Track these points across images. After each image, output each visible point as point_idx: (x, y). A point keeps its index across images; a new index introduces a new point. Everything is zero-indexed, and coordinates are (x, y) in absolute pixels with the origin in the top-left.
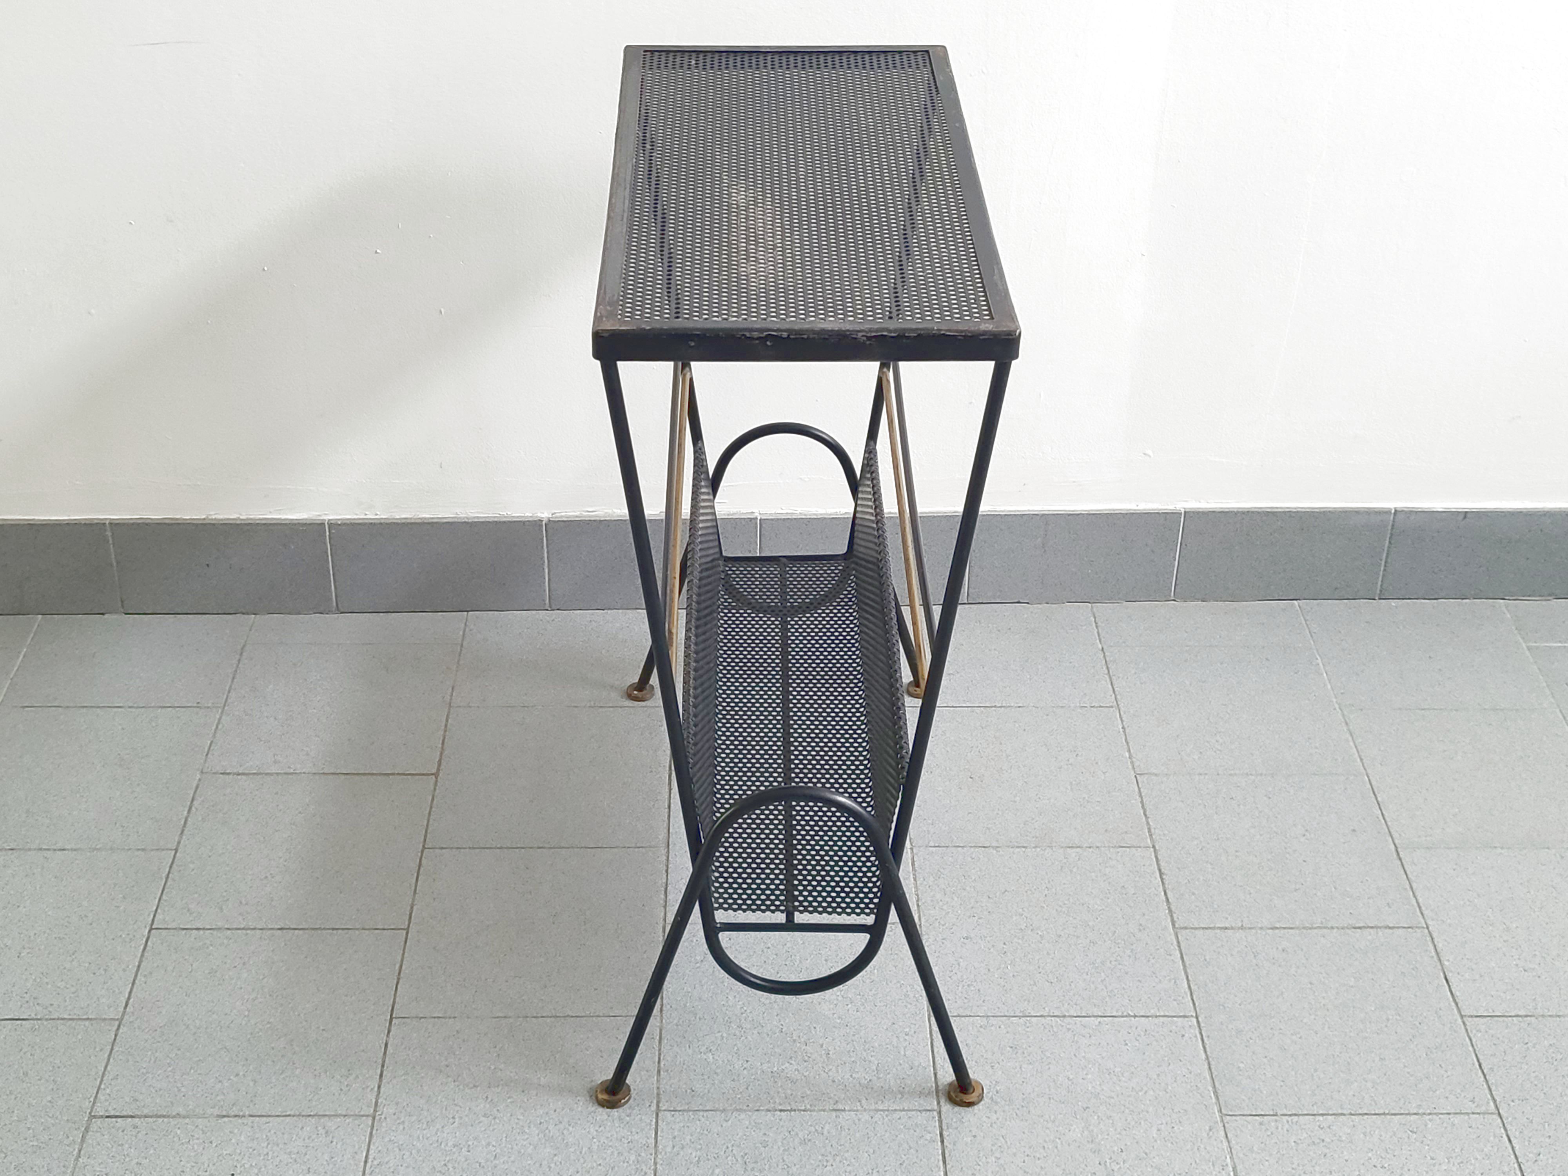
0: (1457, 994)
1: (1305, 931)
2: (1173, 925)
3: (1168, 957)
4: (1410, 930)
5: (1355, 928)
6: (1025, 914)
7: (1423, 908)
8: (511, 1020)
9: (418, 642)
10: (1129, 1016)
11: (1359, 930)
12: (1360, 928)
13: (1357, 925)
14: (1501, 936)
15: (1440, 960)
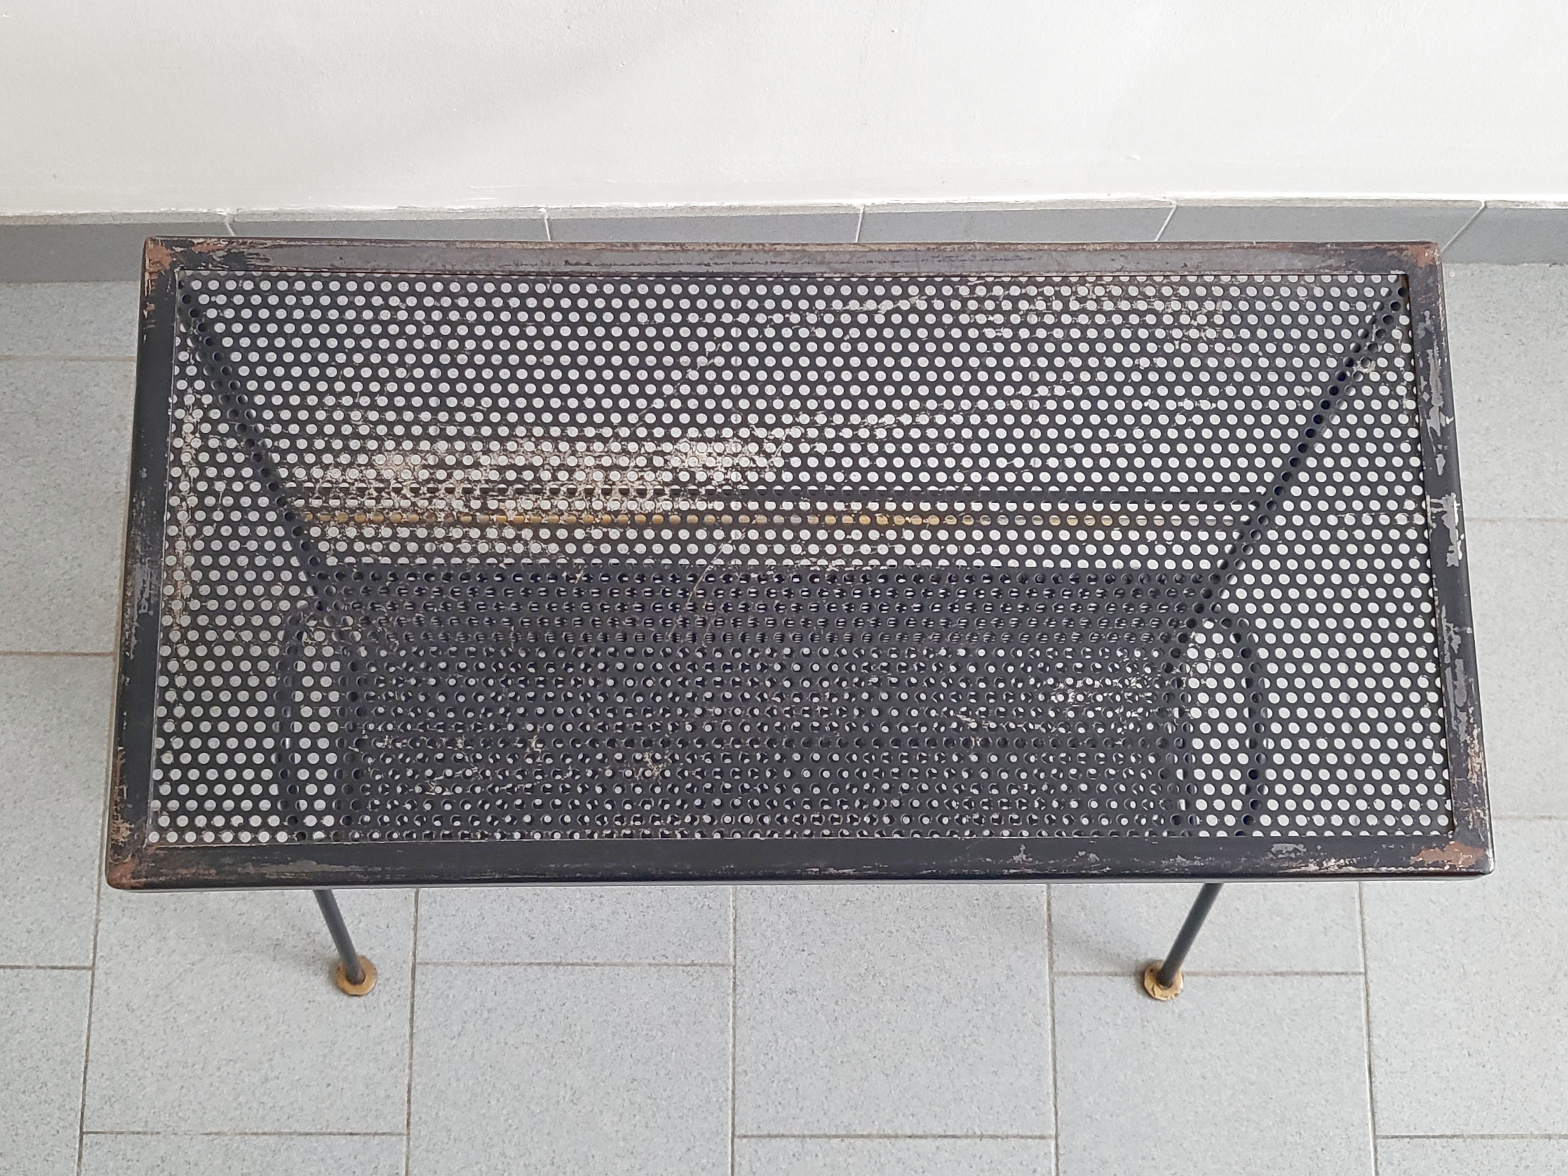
0: (1378, 1097)
1: (1212, 979)
2: (1051, 968)
3: (1036, 1028)
4: (1343, 978)
5: (1276, 974)
6: (868, 946)
7: (1368, 938)
8: (226, 1139)
9: (75, 353)
10: (974, 1136)
11: (1279, 978)
12: (1282, 974)
13: (1279, 970)
14: (1453, 990)
15: (1369, 1035)
